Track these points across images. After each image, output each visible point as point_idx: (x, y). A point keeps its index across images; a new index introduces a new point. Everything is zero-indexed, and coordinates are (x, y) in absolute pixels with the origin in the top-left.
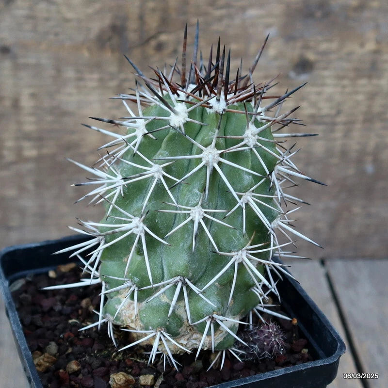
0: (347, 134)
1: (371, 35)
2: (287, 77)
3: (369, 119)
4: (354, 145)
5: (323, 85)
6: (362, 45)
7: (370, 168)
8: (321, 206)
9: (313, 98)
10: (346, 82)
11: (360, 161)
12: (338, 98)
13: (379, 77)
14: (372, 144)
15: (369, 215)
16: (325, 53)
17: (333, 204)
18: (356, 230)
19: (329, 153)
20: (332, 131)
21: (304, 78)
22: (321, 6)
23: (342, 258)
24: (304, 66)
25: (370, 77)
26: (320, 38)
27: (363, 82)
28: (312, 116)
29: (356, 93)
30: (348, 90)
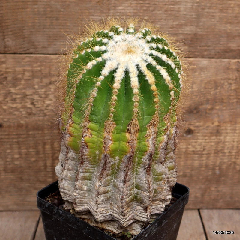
0: (208, 158)
1: (216, 119)
2: (183, 136)
3: (217, 152)
4: (211, 163)
5: (197, 139)
6: (213, 123)
7: (218, 172)
8: (198, 187)
9: (194, 144)
10: (207, 138)
11: (214, 169)
12: (203, 144)
13: (220, 136)
14: (218, 162)
15: (218, 191)
16: (198, 127)
17: (203, 186)
18: (213, 197)
19: (201, 166)
20: (202, 157)
21: (189, 136)
22: (196, 108)
23: (207, 209)
24: (189, 132)
25: (216, 136)
26: (195, 121)
27: (214, 137)
28: (193, 151)
29: (211, 142)
30: (207, 141)
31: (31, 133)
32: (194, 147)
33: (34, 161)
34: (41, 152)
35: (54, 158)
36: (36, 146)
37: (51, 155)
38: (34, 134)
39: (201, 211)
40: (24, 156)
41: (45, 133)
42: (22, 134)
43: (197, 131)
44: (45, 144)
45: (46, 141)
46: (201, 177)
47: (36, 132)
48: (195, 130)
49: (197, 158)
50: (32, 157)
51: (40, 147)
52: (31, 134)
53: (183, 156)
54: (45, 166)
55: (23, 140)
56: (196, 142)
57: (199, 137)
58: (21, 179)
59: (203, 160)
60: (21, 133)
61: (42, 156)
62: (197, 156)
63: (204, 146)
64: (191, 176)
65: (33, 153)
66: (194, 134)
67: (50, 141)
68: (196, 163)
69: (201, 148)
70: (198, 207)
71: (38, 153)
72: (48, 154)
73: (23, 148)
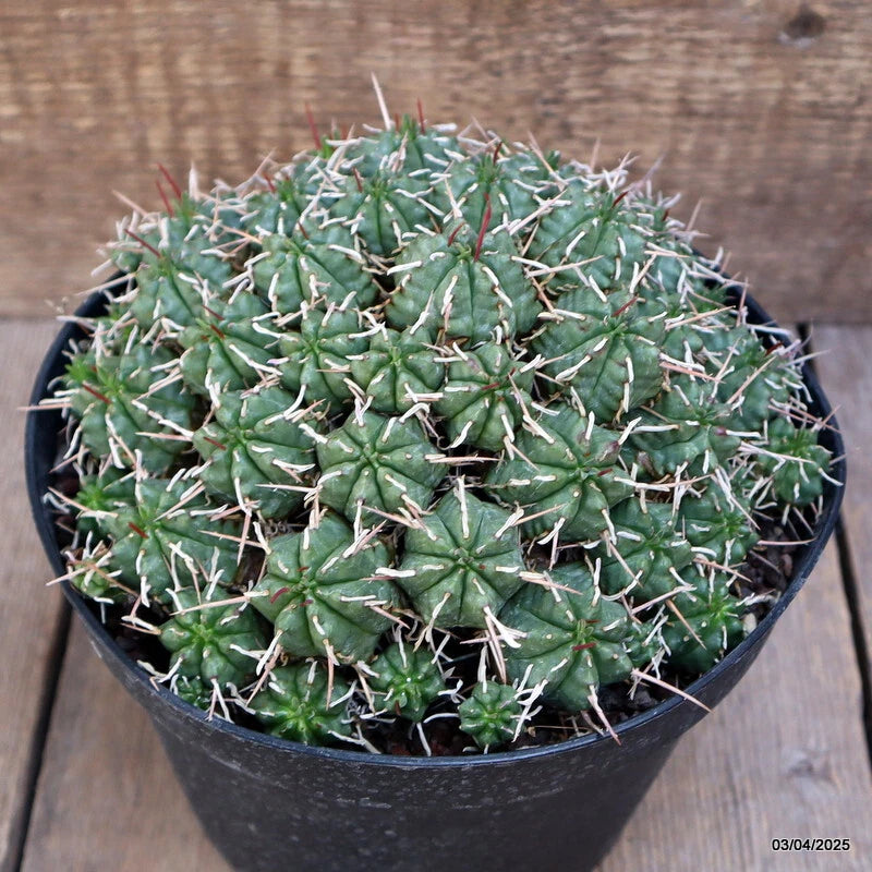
31: (64, 13)
32: (818, 87)
33: (91, 132)
34: (120, 95)
35: (182, 117)
36: (93, 71)
37: (165, 107)
38: (84, 20)
39: (812, 331)
40: (39, 109)
41: (133, 17)
42: (24, 19)
43: (840, 23)
44: (133, 61)
45: (140, 48)
46: (830, 208)
47: (93, 12)
48: (832, 18)
49: (822, 134)
50: (81, 115)
51: (115, 76)
52: (70, 19)
53: (762, 124)
54: (142, 150)
55: (34, 42)
56: (829, 69)
57: (847, 50)
58: (37, 199)
59: (848, 143)
60: (23, 12)
61: (122, 109)
62: (827, 123)
63: (863, 87)
64: (790, 202)
65: (85, 99)
66: (826, 35)
67: (156, 48)
68: (819, 154)
69: (850, 93)
70: (801, 317)
71: (104, 96)
72: (152, 101)
73: (32, 76)
